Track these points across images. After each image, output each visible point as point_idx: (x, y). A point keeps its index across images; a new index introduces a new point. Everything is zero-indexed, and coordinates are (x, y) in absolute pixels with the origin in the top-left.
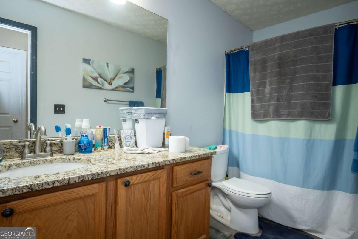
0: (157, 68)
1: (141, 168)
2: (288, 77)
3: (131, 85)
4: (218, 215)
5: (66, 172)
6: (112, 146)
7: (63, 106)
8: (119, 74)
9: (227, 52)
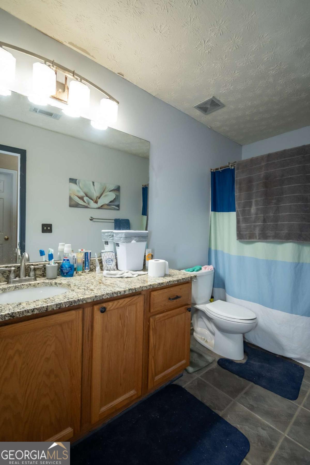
0: (143, 185)
1: (117, 294)
2: (275, 197)
3: (116, 203)
4: (202, 338)
5: (45, 299)
6: (93, 269)
7: (50, 226)
8: (104, 192)
9: (213, 170)
